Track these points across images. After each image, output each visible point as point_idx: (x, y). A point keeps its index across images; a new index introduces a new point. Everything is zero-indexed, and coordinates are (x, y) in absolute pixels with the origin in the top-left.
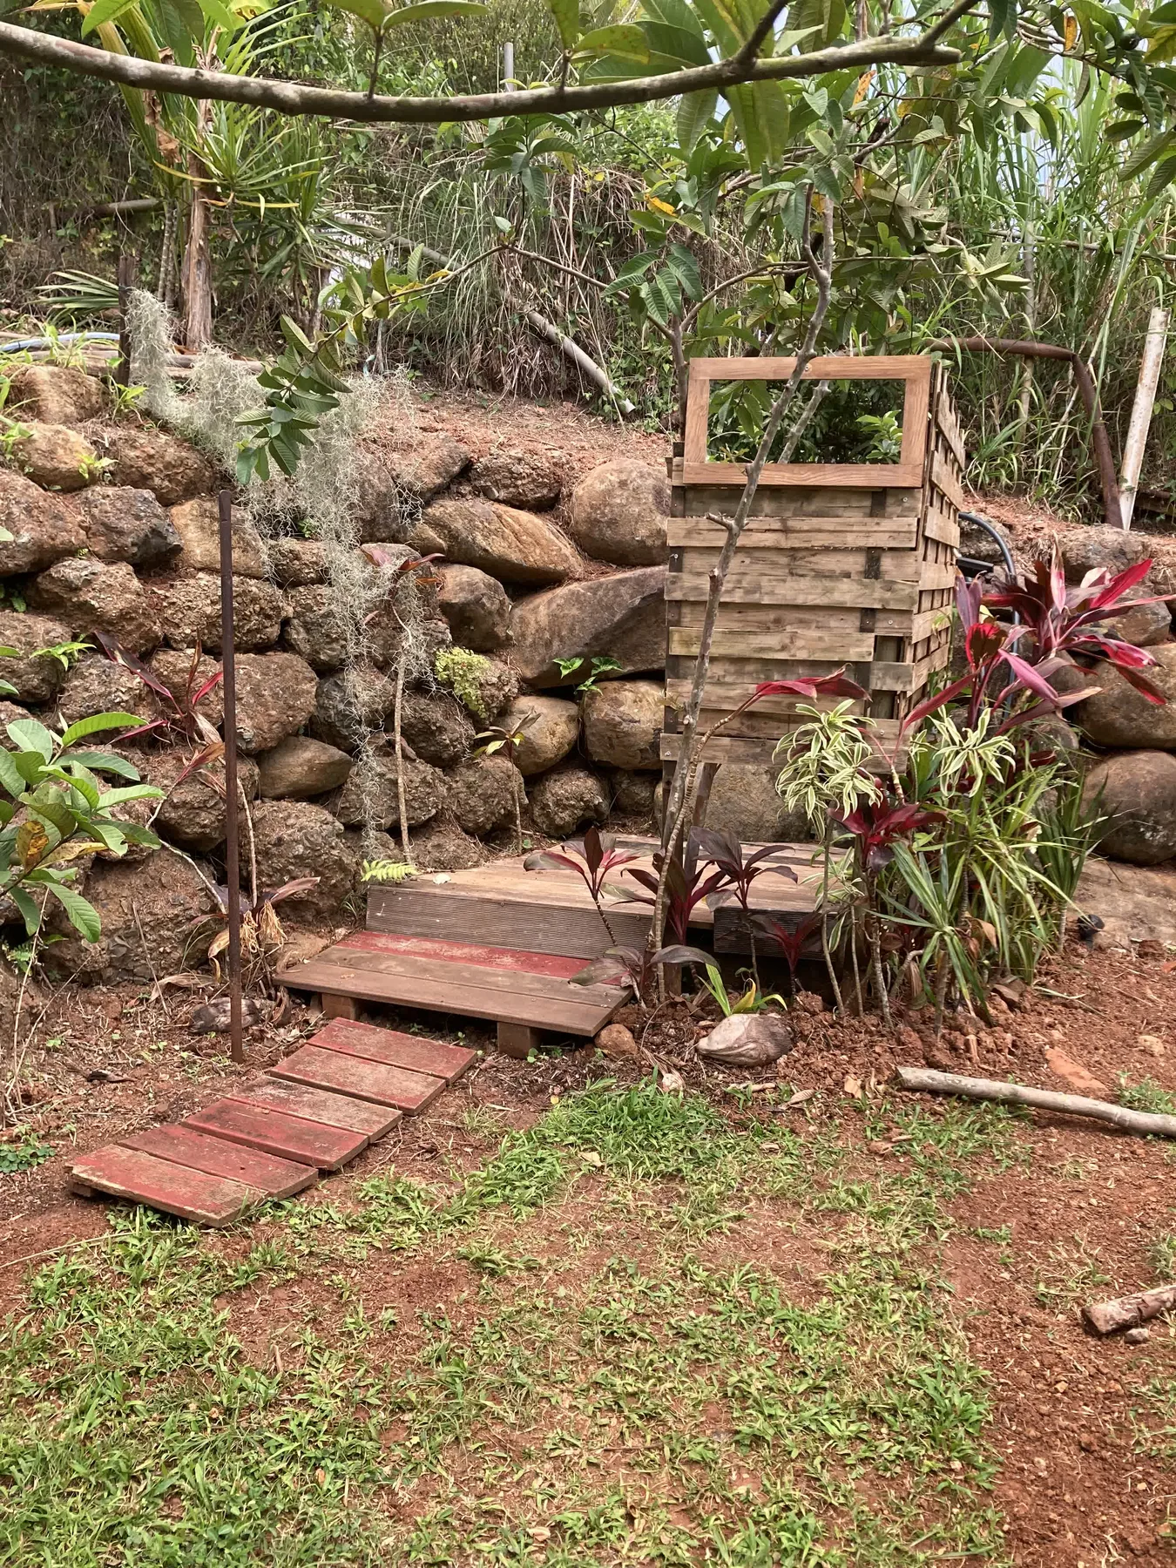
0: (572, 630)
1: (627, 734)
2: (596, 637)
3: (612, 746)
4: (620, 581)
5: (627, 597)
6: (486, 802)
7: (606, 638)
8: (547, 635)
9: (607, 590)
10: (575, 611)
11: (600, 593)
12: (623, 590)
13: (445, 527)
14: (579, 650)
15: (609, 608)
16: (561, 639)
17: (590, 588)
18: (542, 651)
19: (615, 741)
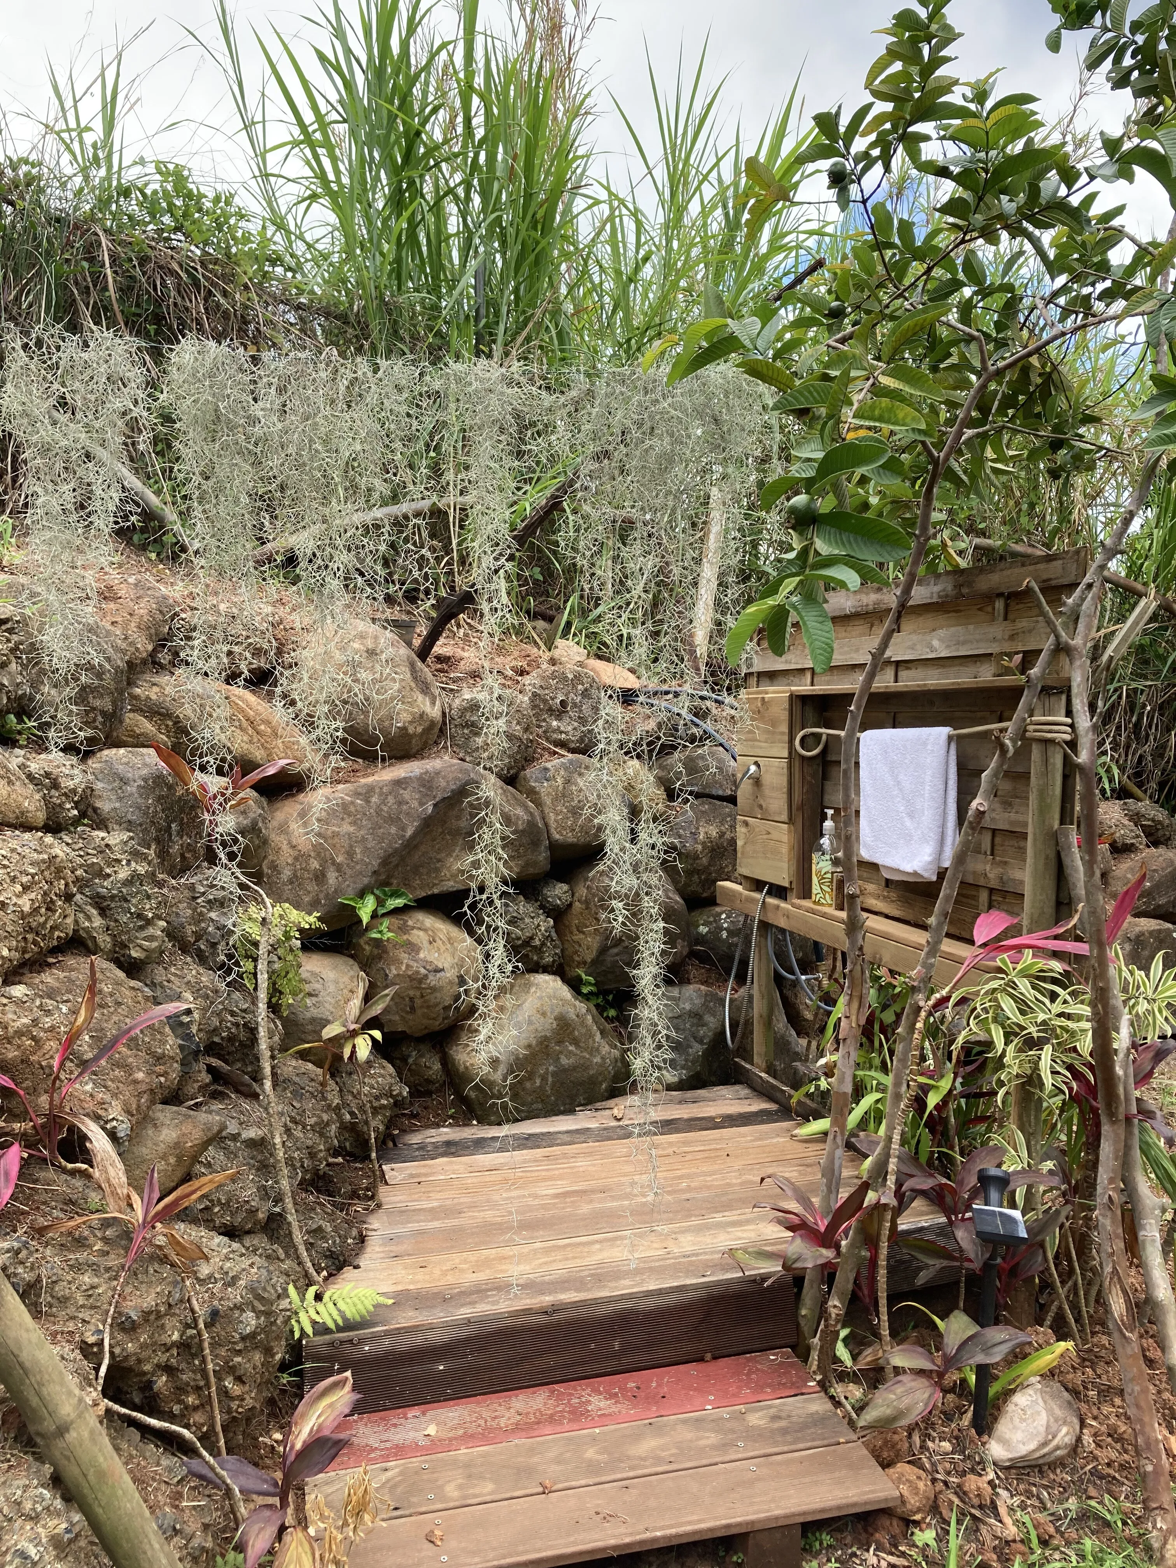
0: (350, 854)
1: (434, 989)
2: (385, 862)
3: (413, 1009)
4: (399, 783)
5: (415, 804)
6: (322, 1135)
7: (395, 860)
8: (315, 864)
9: (384, 797)
10: (347, 828)
11: (375, 799)
12: (406, 794)
13: (168, 715)
14: (366, 881)
15: (393, 819)
16: (339, 868)
17: (357, 794)
18: (312, 887)
19: (418, 1002)
